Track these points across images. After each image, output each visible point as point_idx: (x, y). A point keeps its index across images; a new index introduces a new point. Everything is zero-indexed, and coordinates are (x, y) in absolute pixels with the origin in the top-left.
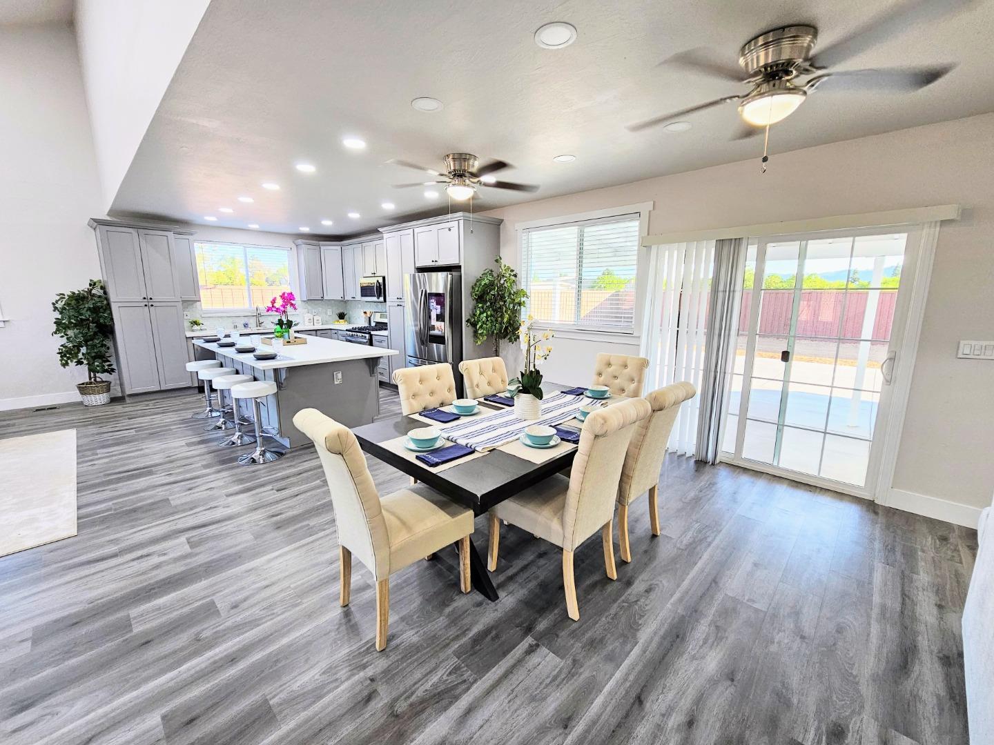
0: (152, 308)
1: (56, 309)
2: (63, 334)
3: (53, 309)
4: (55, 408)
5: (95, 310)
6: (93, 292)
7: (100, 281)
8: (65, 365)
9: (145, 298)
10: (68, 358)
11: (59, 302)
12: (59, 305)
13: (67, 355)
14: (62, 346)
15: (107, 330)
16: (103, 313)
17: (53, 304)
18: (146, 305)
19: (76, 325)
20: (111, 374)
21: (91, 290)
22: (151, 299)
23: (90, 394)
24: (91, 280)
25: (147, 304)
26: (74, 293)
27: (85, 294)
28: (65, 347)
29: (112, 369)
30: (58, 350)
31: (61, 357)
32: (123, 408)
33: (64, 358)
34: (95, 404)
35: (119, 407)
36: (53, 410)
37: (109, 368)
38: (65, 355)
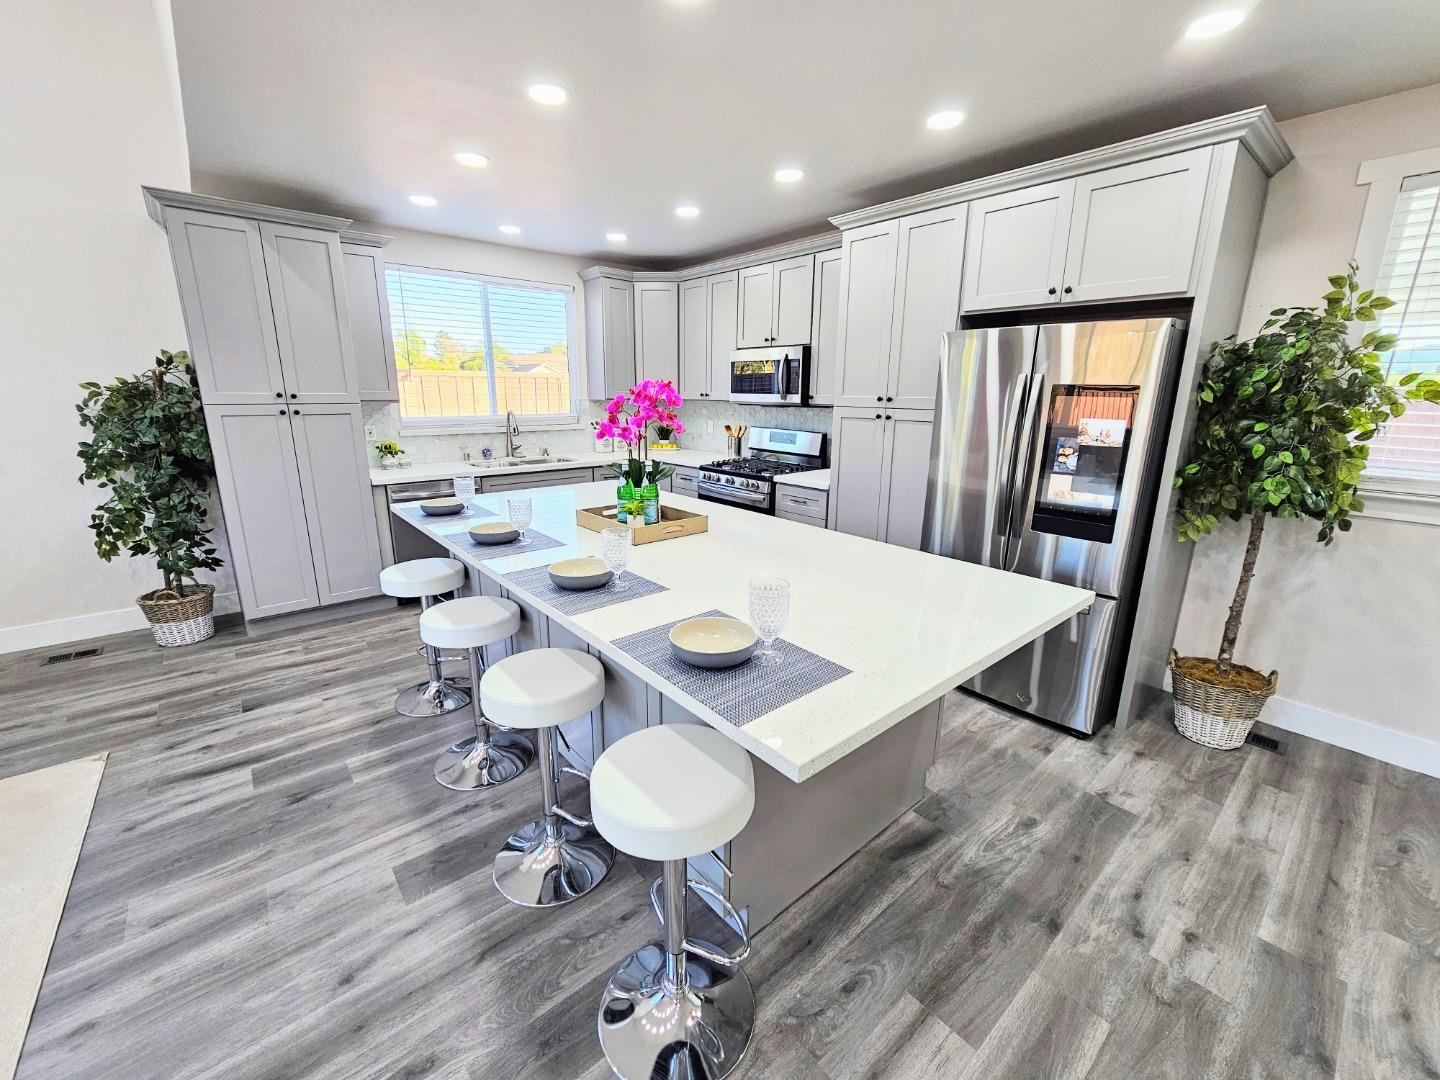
0: (296, 419)
1: (85, 419)
2: (104, 479)
3: (80, 419)
4: (92, 652)
5: (169, 424)
6: (167, 378)
7: (184, 355)
8: (107, 552)
9: (279, 395)
10: (117, 537)
11: (91, 404)
12: (93, 410)
13: (113, 530)
14: (100, 508)
15: (200, 471)
16: (188, 431)
17: (80, 408)
18: (283, 413)
19: (131, 459)
20: (214, 570)
21: (162, 374)
22: (294, 396)
23: (167, 621)
24: (163, 352)
25: (285, 408)
26: (124, 383)
27: (150, 383)
28: (110, 510)
29: (214, 559)
30: (94, 517)
31: (99, 534)
32: (238, 656)
33: (107, 537)
34: (179, 643)
35: (229, 653)
36: (85, 660)
37: (209, 558)
38: (109, 531)
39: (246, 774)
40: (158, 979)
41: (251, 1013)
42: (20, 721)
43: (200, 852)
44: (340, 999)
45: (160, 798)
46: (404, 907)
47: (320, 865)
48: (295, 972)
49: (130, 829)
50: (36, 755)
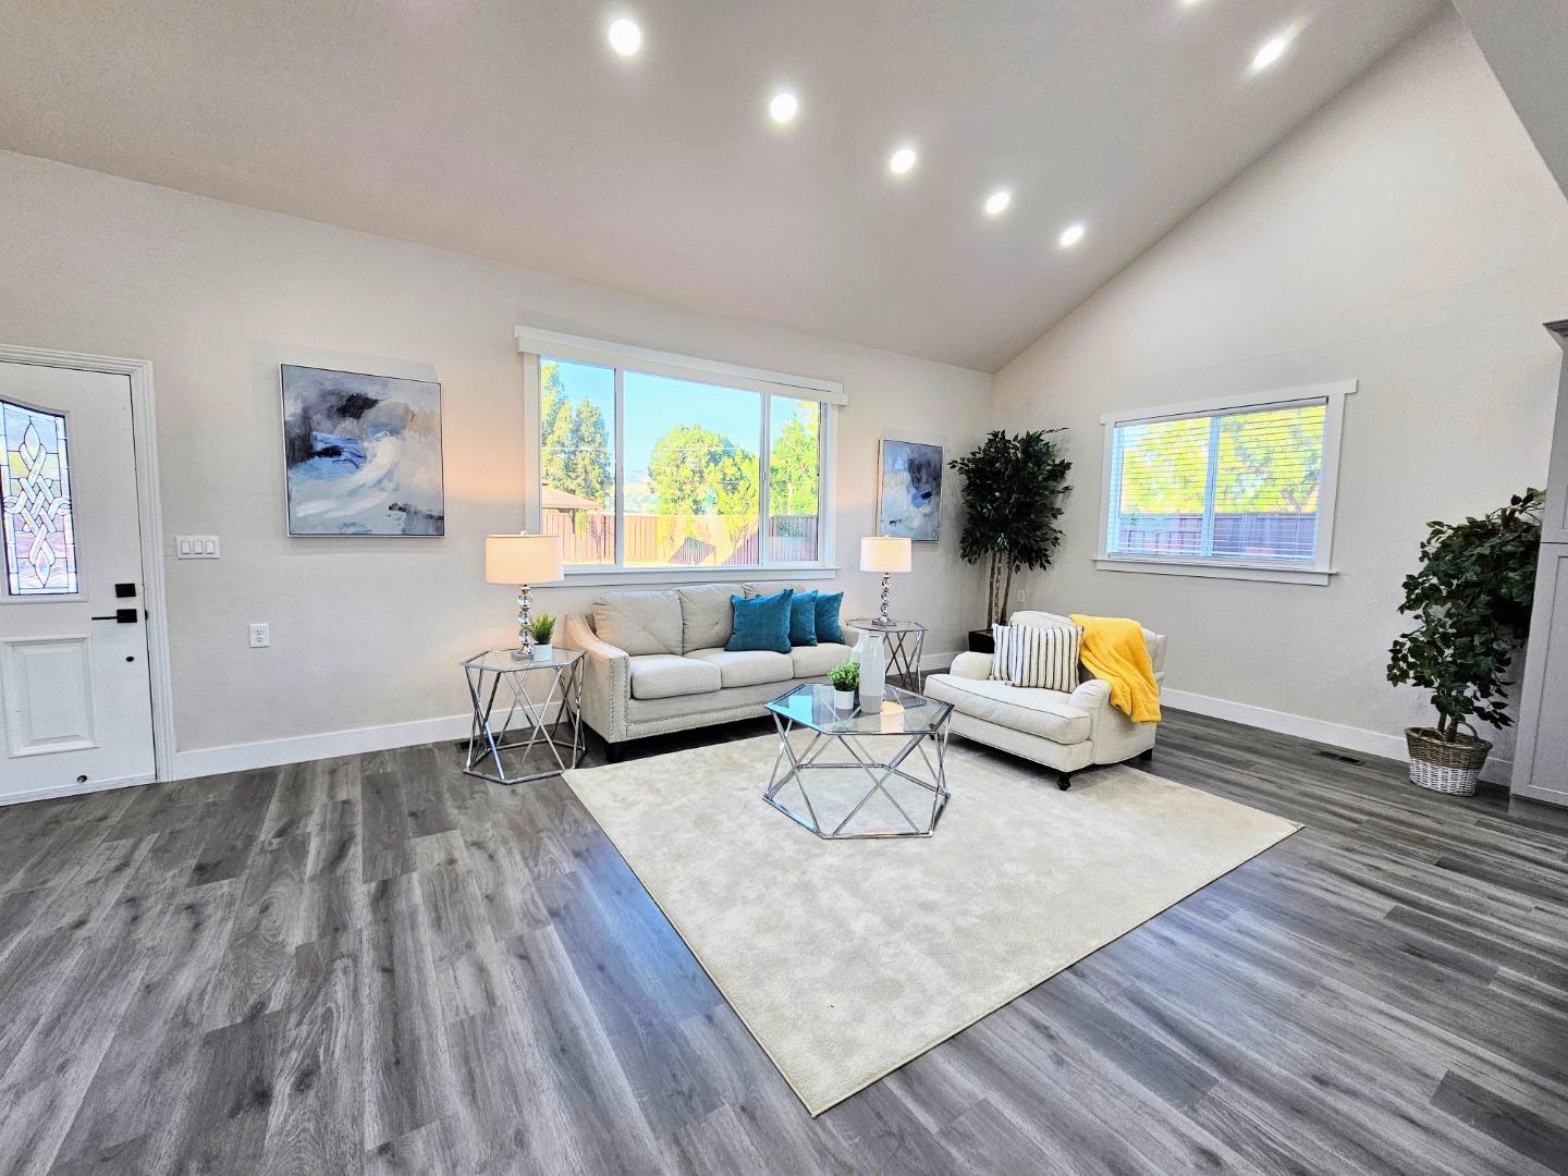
1: (1424, 555)
2: (1419, 612)
3: (1420, 554)
4: (1353, 761)
6: (1517, 516)
8: (1396, 677)
11: (1433, 541)
12: (1434, 546)
13: (1410, 662)
14: (1404, 636)
15: (1515, 617)
17: (1422, 545)
19: (1450, 596)
20: (1500, 728)
21: (1514, 511)
23: (1426, 760)
27: (1498, 521)
28: (1413, 640)
29: (1501, 715)
30: (1396, 643)
31: (1395, 659)
32: (1479, 823)
33: (1401, 663)
34: (1429, 785)
35: (1473, 816)
36: (1345, 764)
37: (1497, 713)
38: (1404, 658)
39: (1389, 905)
40: (1217, 956)
41: (1244, 1023)
42: (1273, 779)
43: (1303, 921)
44: (1303, 1083)
45: (1310, 873)
46: (1426, 1102)
47: (1383, 1006)
48: (1290, 1036)
49: (1276, 876)
50: (1267, 802)
